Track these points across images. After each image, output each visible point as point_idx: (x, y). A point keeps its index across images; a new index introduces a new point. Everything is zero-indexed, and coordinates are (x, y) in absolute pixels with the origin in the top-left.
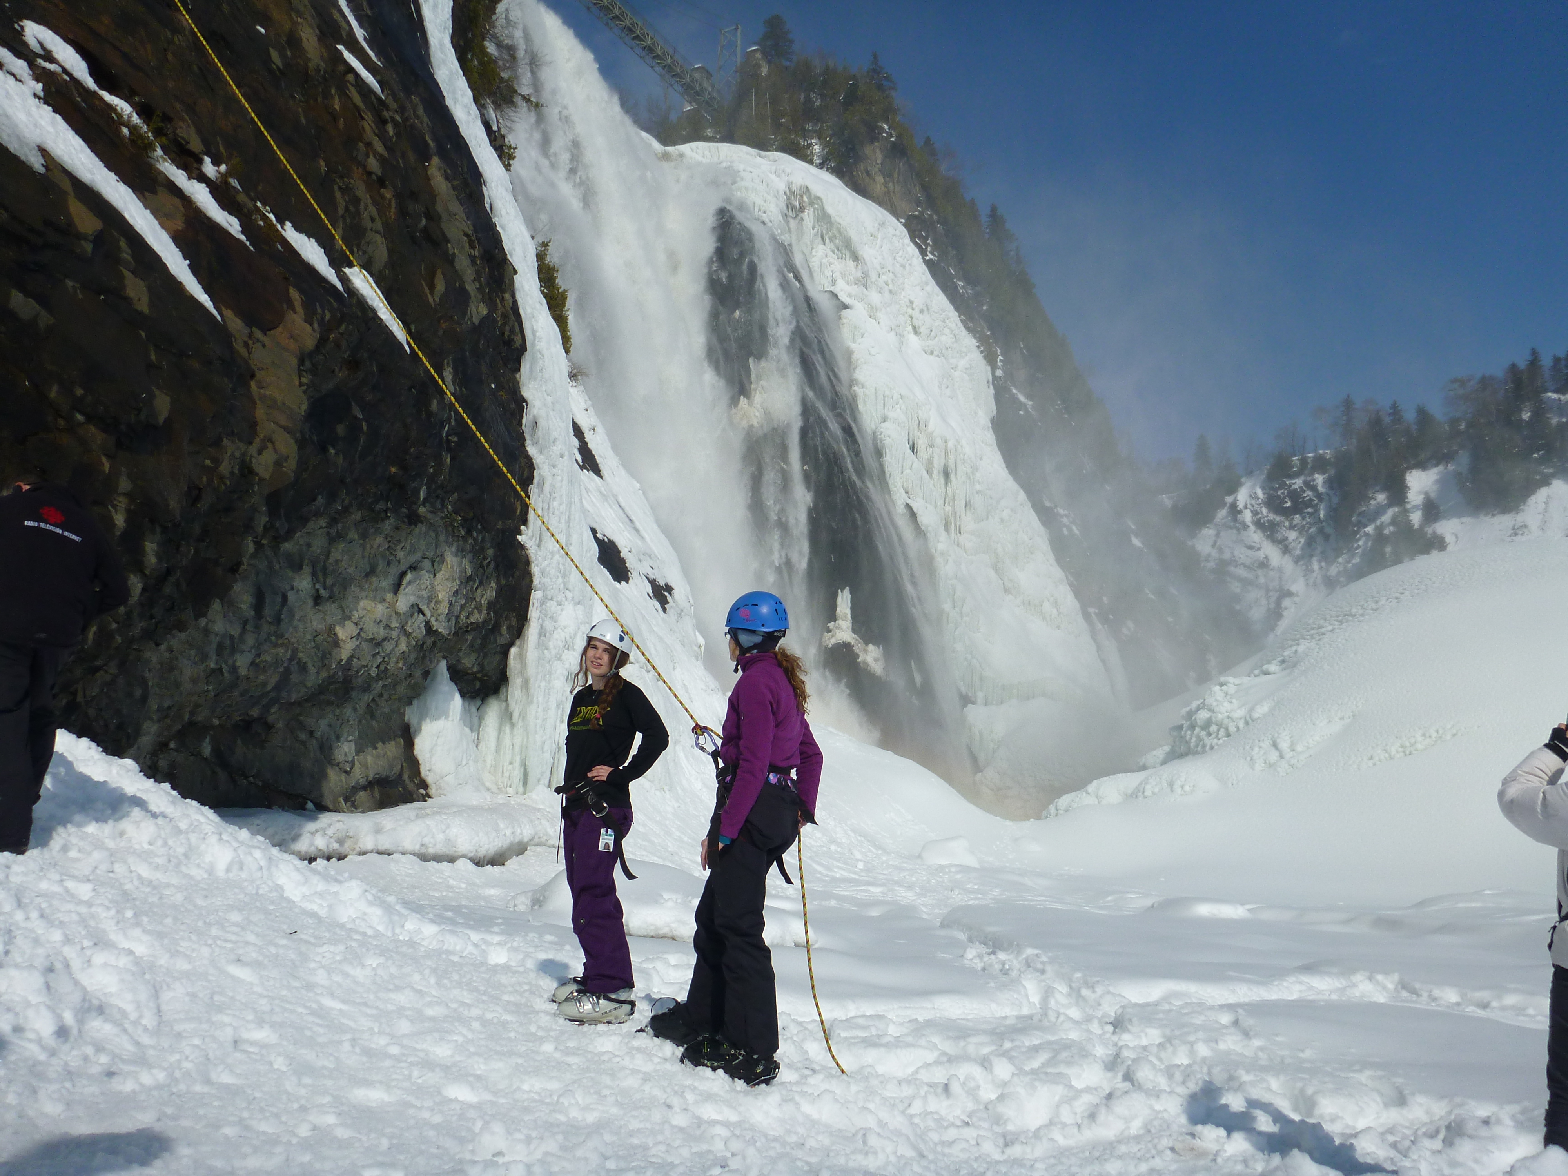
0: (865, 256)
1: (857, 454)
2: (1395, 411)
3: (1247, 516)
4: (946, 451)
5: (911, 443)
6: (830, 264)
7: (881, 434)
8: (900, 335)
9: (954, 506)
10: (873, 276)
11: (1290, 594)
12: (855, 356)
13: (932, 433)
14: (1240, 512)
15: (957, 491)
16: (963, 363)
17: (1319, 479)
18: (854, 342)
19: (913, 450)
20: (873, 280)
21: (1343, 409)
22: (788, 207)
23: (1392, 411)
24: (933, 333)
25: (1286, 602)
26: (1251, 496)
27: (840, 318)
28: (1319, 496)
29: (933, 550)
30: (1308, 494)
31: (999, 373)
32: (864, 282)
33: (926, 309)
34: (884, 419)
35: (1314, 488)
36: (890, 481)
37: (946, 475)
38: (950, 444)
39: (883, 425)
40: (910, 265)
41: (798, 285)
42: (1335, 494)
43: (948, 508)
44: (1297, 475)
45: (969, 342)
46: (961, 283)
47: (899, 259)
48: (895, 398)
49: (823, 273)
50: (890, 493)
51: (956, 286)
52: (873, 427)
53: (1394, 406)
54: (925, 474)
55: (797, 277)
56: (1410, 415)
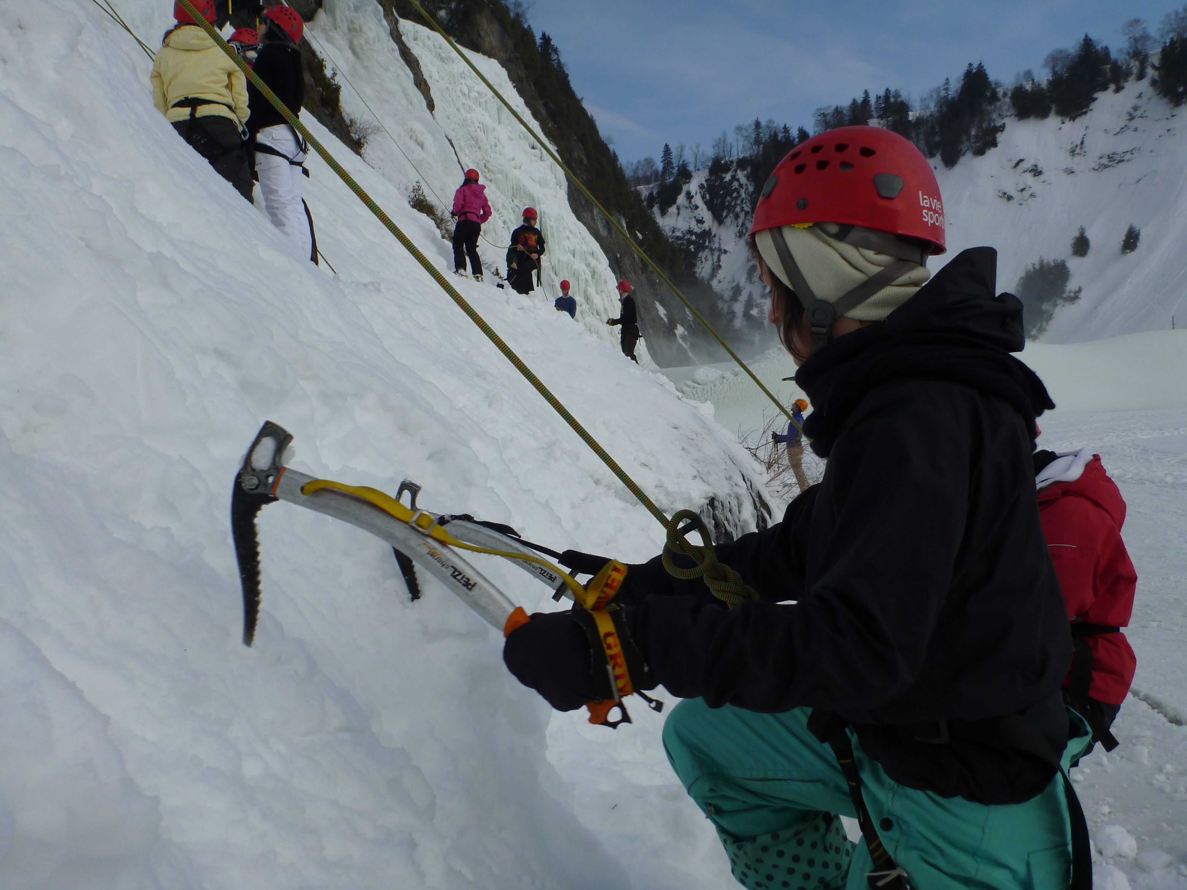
2: (786, 129)
3: (698, 200)
11: (726, 252)
14: (693, 197)
17: (741, 175)
21: (753, 127)
23: (784, 130)
25: (723, 257)
26: (699, 186)
28: (741, 186)
35: (738, 180)
42: (750, 184)
53: (785, 127)
56: (794, 133)
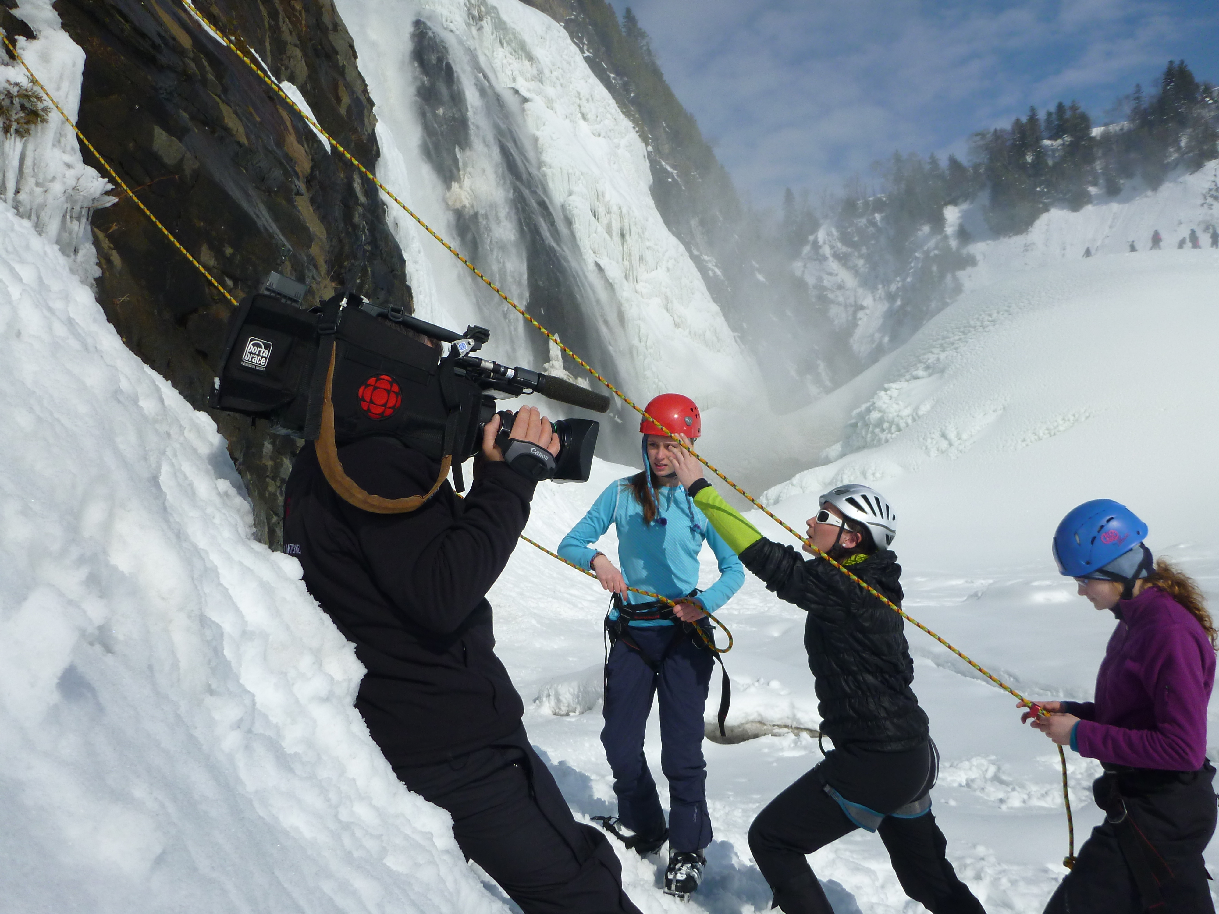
0: (539, 56)
1: (552, 224)
2: (933, 160)
3: (827, 250)
4: (621, 216)
5: (593, 211)
6: (510, 64)
7: (569, 206)
8: (573, 122)
9: (630, 261)
10: (547, 72)
11: (862, 308)
12: (540, 142)
13: (609, 202)
14: (820, 247)
15: (632, 249)
16: (623, 142)
17: (878, 217)
18: (538, 130)
19: (595, 217)
20: (547, 76)
21: (894, 161)
22: (468, 16)
23: (930, 161)
24: (599, 119)
25: (860, 314)
26: (828, 234)
27: (523, 110)
28: (879, 230)
29: (620, 298)
30: (872, 229)
31: (650, 148)
32: (539, 77)
33: (591, 98)
34: (570, 193)
35: (874, 225)
36: (581, 244)
37: (623, 235)
38: (624, 210)
39: (571, 198)
40: (574, 62)
41: (487, 84)
42: (890, 228)
43: (626, 263)
44: (861, 216)
45: (626, 124)
46: (612, 75)
47: (564, 56)
48: (577, 174)
49: (504, 73)
50: (581, 254)
51: (609, 77)
52: (562, 200)
53: (932, 157)
54: (607, 236)
55: (485, 77)
56: (944, 163)
